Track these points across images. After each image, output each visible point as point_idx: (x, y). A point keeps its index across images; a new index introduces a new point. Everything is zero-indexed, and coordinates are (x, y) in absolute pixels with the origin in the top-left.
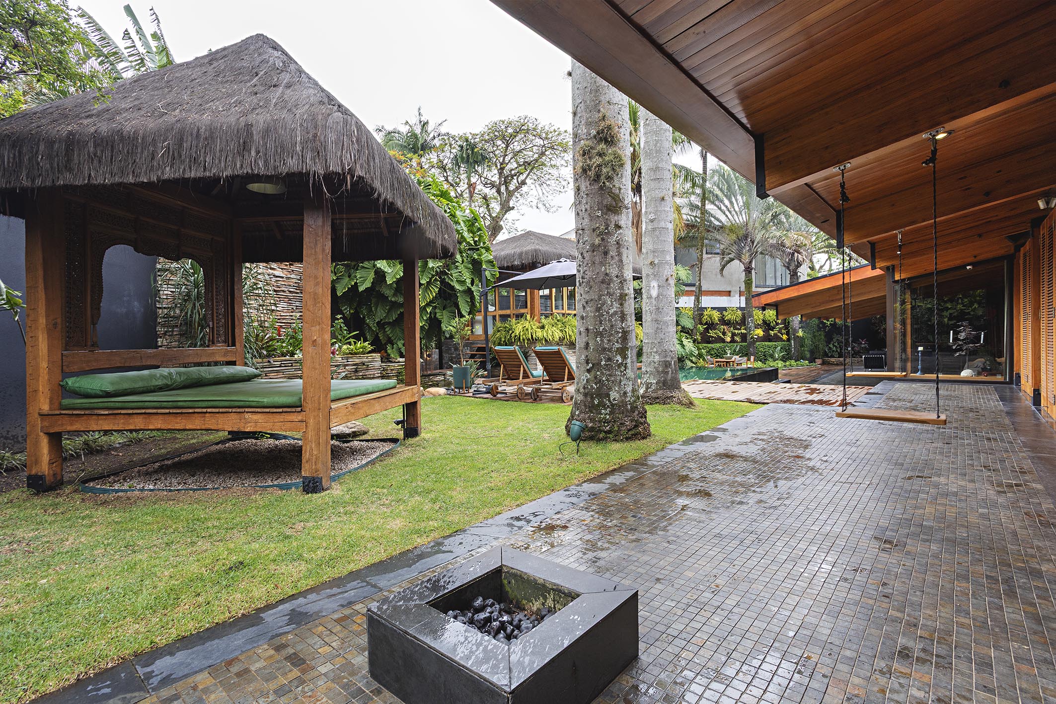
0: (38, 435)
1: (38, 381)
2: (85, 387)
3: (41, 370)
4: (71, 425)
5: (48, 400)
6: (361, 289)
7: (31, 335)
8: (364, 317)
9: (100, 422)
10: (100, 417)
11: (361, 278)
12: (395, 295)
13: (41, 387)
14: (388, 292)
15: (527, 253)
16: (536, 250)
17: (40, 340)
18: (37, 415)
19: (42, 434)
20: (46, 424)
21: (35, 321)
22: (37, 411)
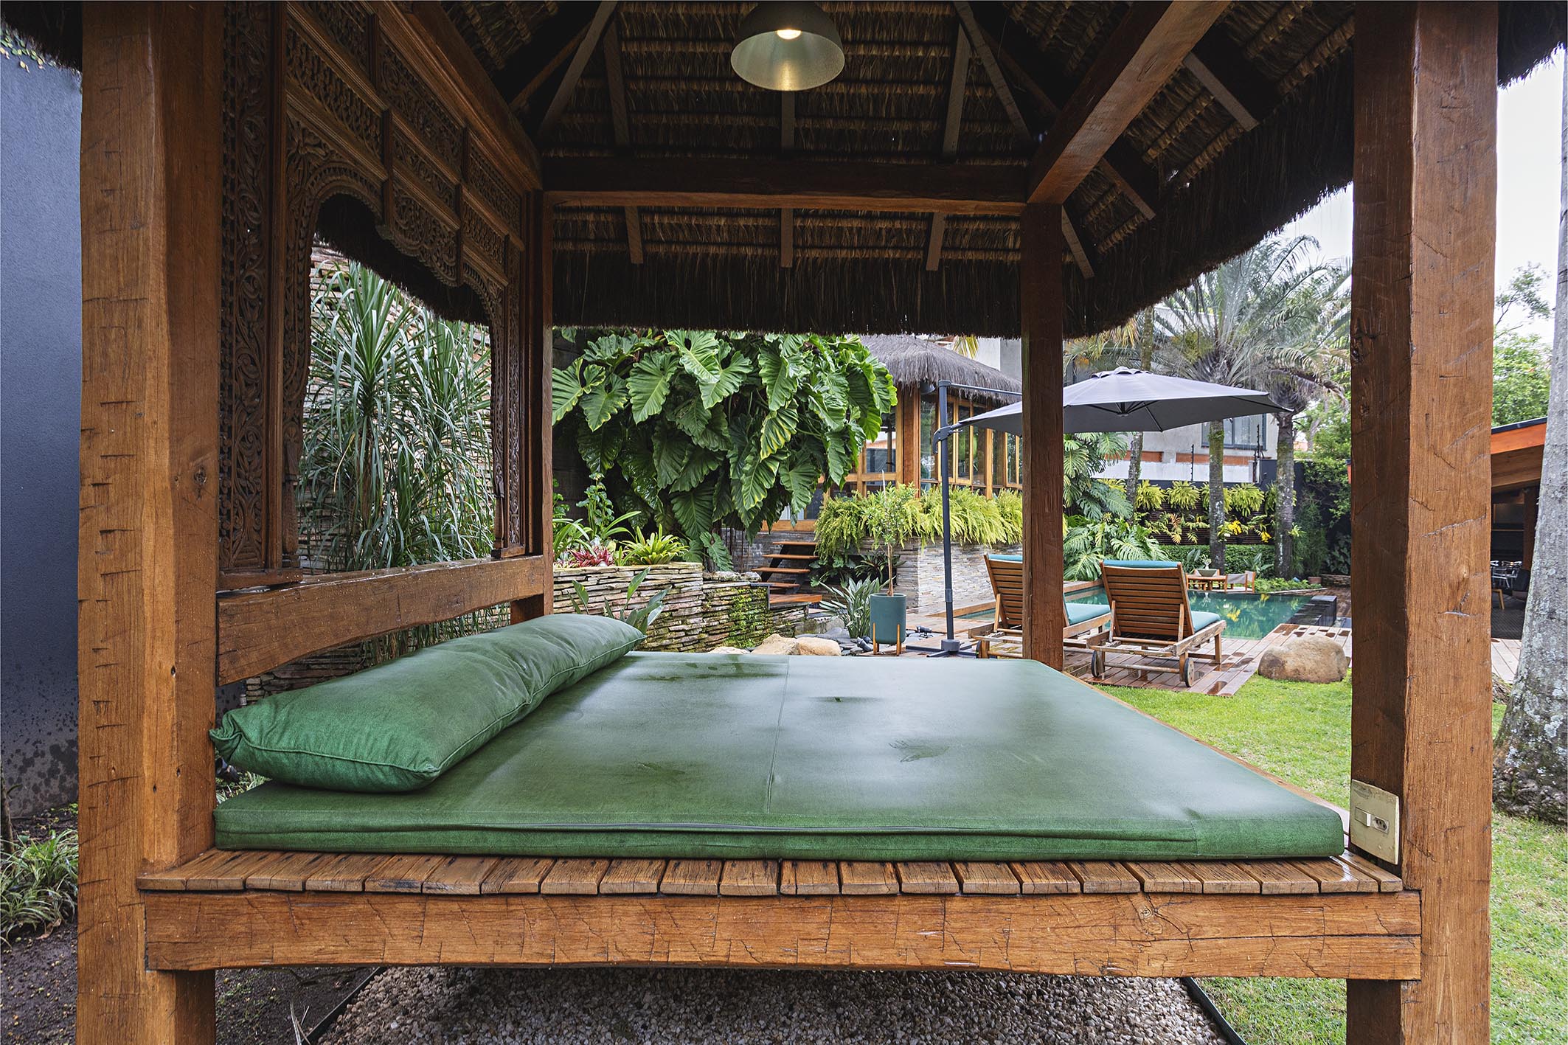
0: (131, 983)
1: (134, 732)
2: (326, 751)
3: (151, 686)
4: (296, 935)
5: (173, 819)
6: (639, 417)
7: (101, 520)
8: (631, 480)
9: (433, 928)
10: (433, 907)
11: (637, 393)
12: (704, 434)
13: (147, 762)
14: (693, 428)
15: (908, 362)
16: (928, 358)
17: (148, 544)
18: (126, 892)
19: (148, 977)
20: (172, 930)
21: (125, 457)
22: (130, 872)
